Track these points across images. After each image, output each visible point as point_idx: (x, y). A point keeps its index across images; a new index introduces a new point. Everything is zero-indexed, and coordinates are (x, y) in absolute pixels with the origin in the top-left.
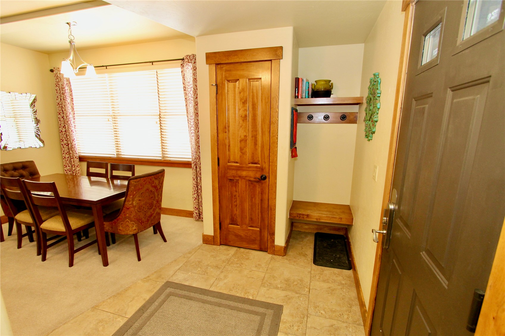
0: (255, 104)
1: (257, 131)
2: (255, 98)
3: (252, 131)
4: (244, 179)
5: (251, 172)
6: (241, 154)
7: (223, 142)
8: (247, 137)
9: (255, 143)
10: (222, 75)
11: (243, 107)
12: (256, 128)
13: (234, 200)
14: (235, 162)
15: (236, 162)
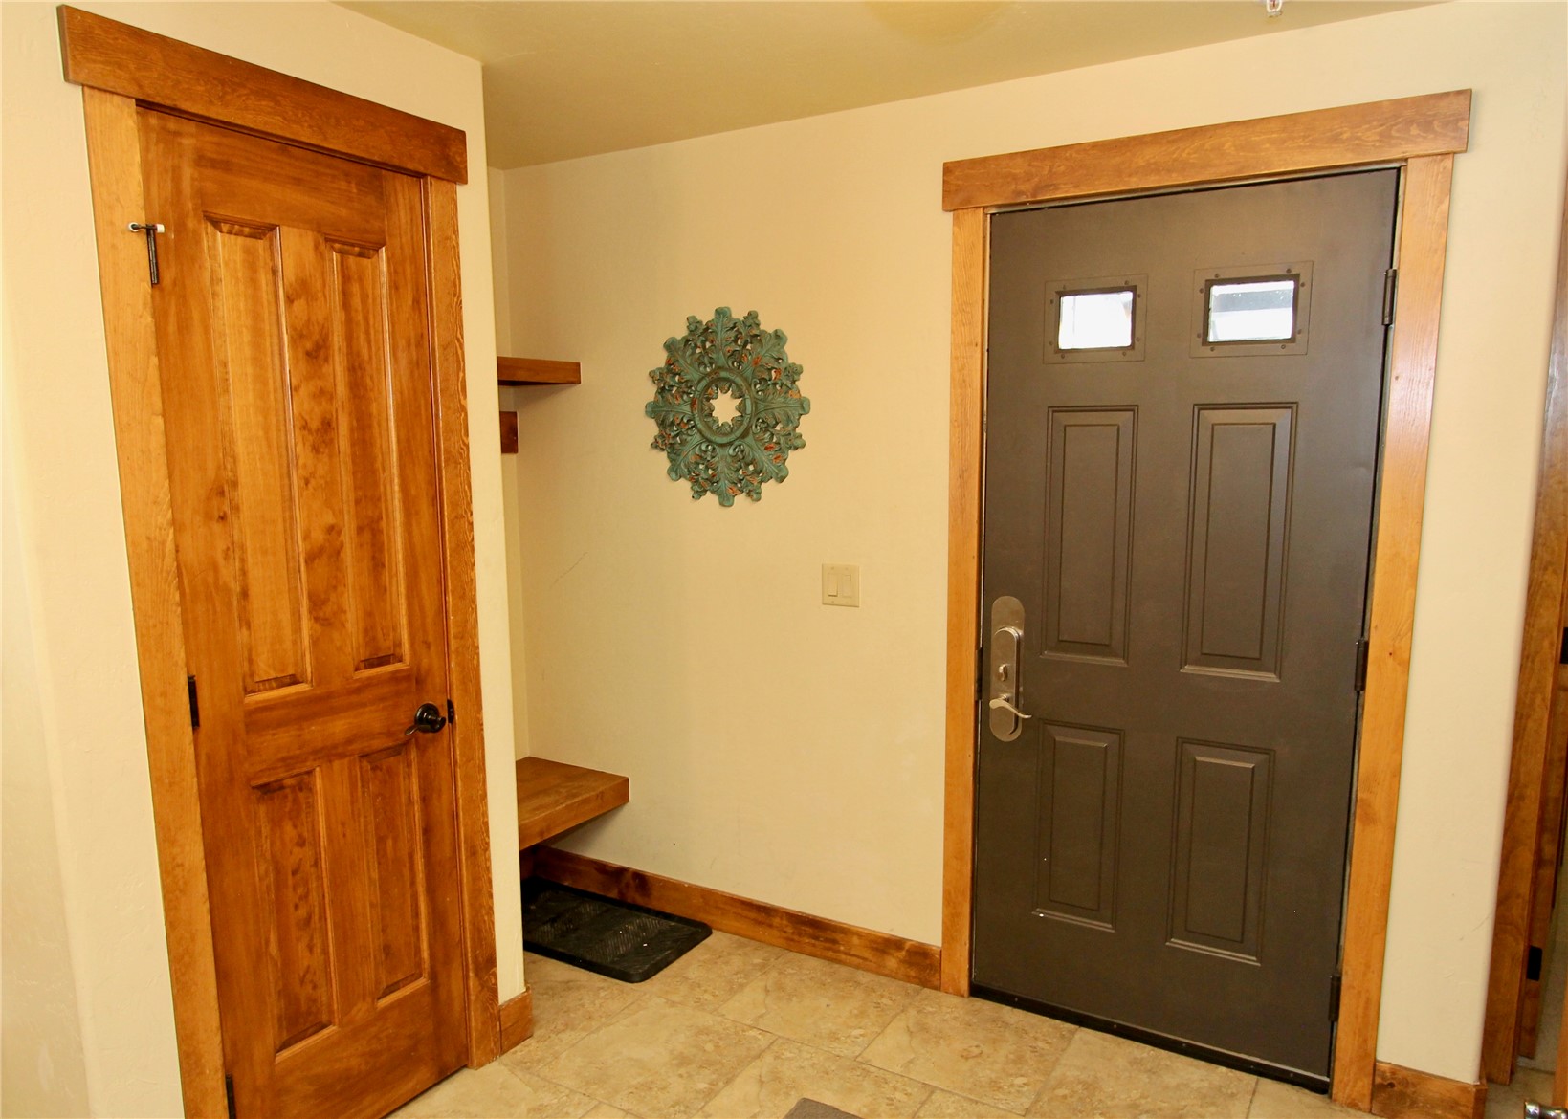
0: (362, 368)
1: (379, 500)
2: (358, 338)
3: (357, 502)
4: (342, 756)
5: (373, 708)
6: (317, 627)
7: (211, 579)
8: (339, 533)
9: (374, 558)
10: (177, 180)
11: (309, 377)
12: (376, 484)
13: (291, 897)
14: (281, 683)
15: (288, 680)
